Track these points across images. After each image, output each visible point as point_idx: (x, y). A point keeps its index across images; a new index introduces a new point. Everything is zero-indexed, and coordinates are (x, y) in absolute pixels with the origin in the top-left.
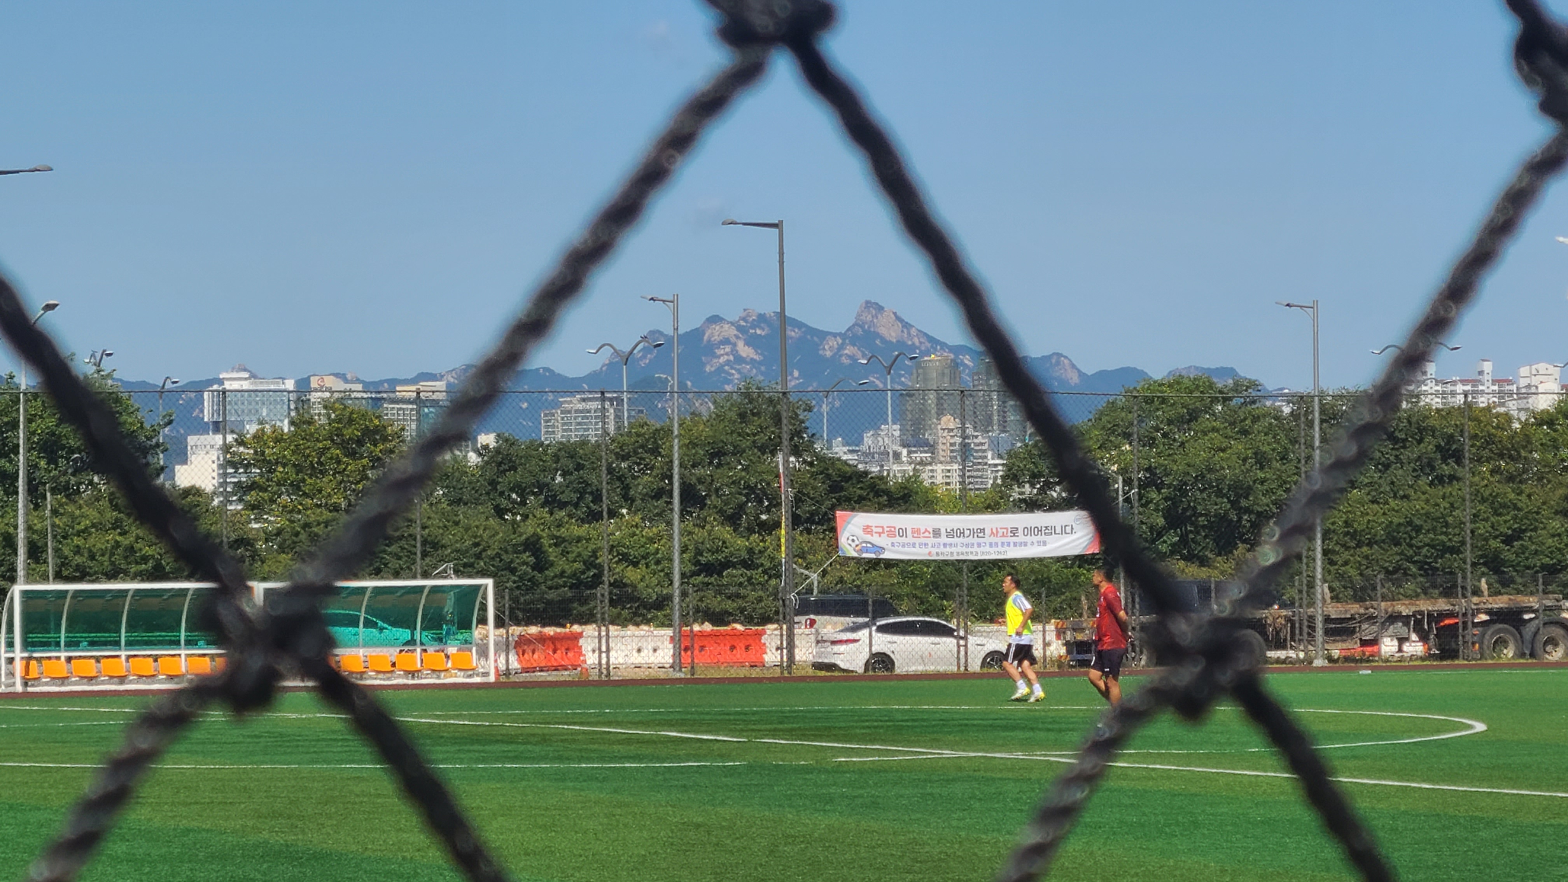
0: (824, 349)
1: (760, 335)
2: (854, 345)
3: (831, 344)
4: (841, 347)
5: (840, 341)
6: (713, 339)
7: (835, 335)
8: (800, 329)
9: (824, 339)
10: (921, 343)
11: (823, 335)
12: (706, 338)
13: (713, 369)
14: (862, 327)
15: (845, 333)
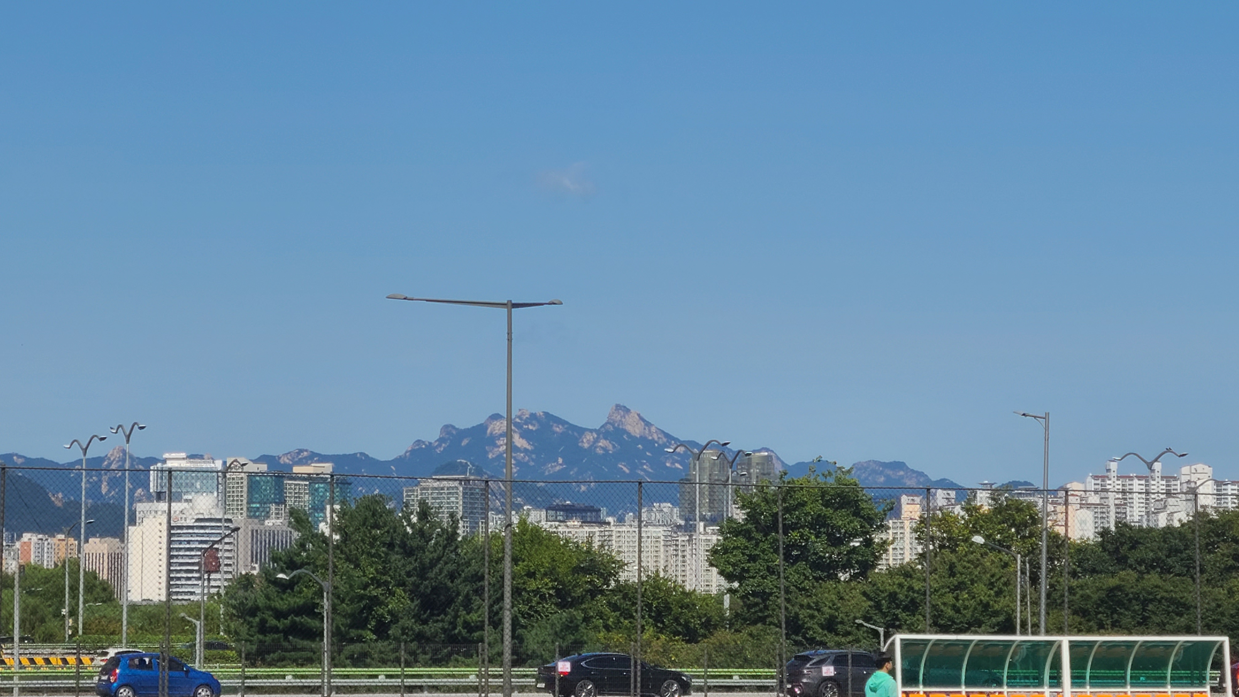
0: (582, 442)
1: (532, 430)
2: (606, 439)
3: (588, 438)
4: (596, 440)
5: (596, 436)
6: (494, 433)
7: (591, 431)
8: (563, 425)
9: (583, 433)
10: (659, 438)
11: (582, 431)
12: (489, 431)
13: (494, 456)
14: (613, 425)
15: (599, 430)
